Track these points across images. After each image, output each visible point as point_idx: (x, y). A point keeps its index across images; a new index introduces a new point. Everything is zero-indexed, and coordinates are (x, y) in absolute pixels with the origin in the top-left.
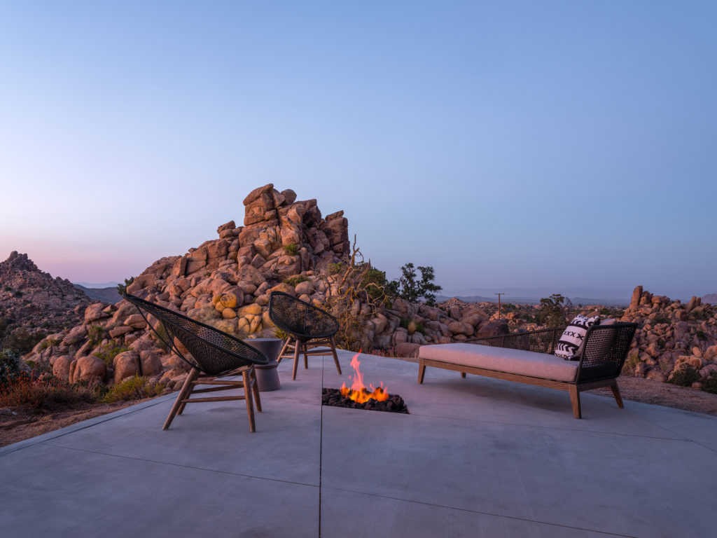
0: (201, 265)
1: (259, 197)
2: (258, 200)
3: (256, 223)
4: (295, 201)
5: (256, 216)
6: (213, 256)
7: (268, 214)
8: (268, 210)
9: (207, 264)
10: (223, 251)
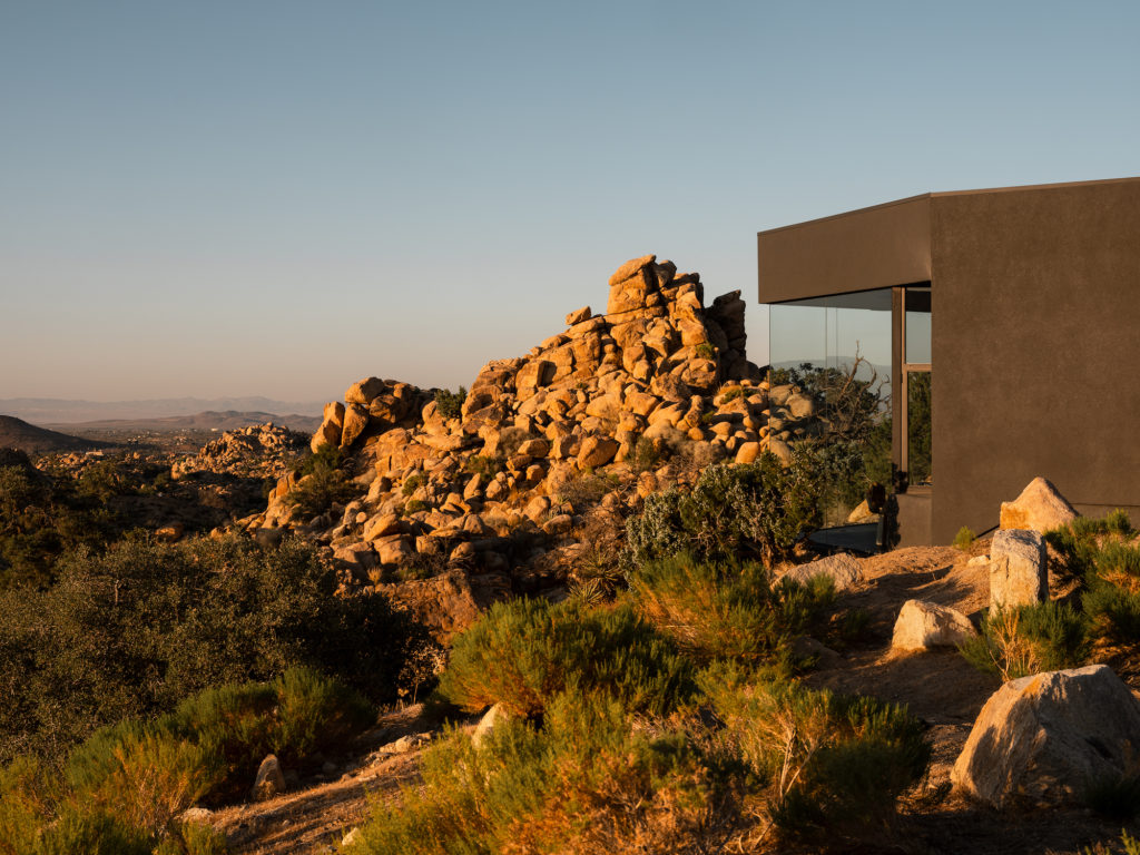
0: (564, 373)
1: (636, 274)
2: (635, 278)
3: (632, 310)
4: (676, 278)
5: (633, 302)
6: (582, 360)
7: (651, 299)
8: (648, 292)
9: (574, 370)
10: (596, 352)
